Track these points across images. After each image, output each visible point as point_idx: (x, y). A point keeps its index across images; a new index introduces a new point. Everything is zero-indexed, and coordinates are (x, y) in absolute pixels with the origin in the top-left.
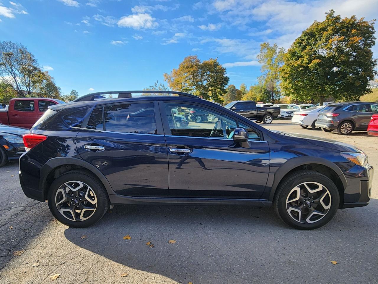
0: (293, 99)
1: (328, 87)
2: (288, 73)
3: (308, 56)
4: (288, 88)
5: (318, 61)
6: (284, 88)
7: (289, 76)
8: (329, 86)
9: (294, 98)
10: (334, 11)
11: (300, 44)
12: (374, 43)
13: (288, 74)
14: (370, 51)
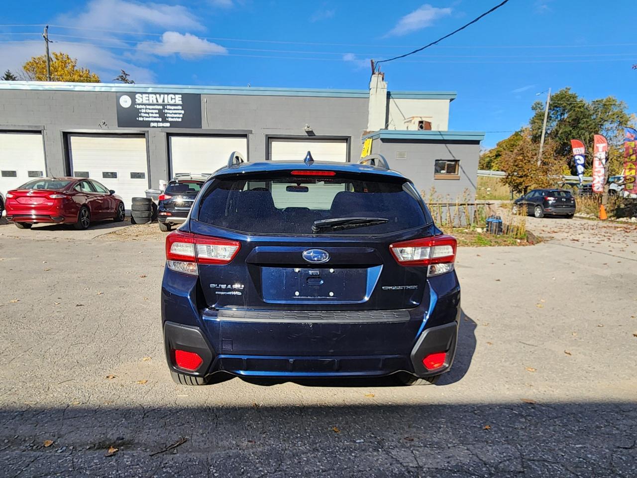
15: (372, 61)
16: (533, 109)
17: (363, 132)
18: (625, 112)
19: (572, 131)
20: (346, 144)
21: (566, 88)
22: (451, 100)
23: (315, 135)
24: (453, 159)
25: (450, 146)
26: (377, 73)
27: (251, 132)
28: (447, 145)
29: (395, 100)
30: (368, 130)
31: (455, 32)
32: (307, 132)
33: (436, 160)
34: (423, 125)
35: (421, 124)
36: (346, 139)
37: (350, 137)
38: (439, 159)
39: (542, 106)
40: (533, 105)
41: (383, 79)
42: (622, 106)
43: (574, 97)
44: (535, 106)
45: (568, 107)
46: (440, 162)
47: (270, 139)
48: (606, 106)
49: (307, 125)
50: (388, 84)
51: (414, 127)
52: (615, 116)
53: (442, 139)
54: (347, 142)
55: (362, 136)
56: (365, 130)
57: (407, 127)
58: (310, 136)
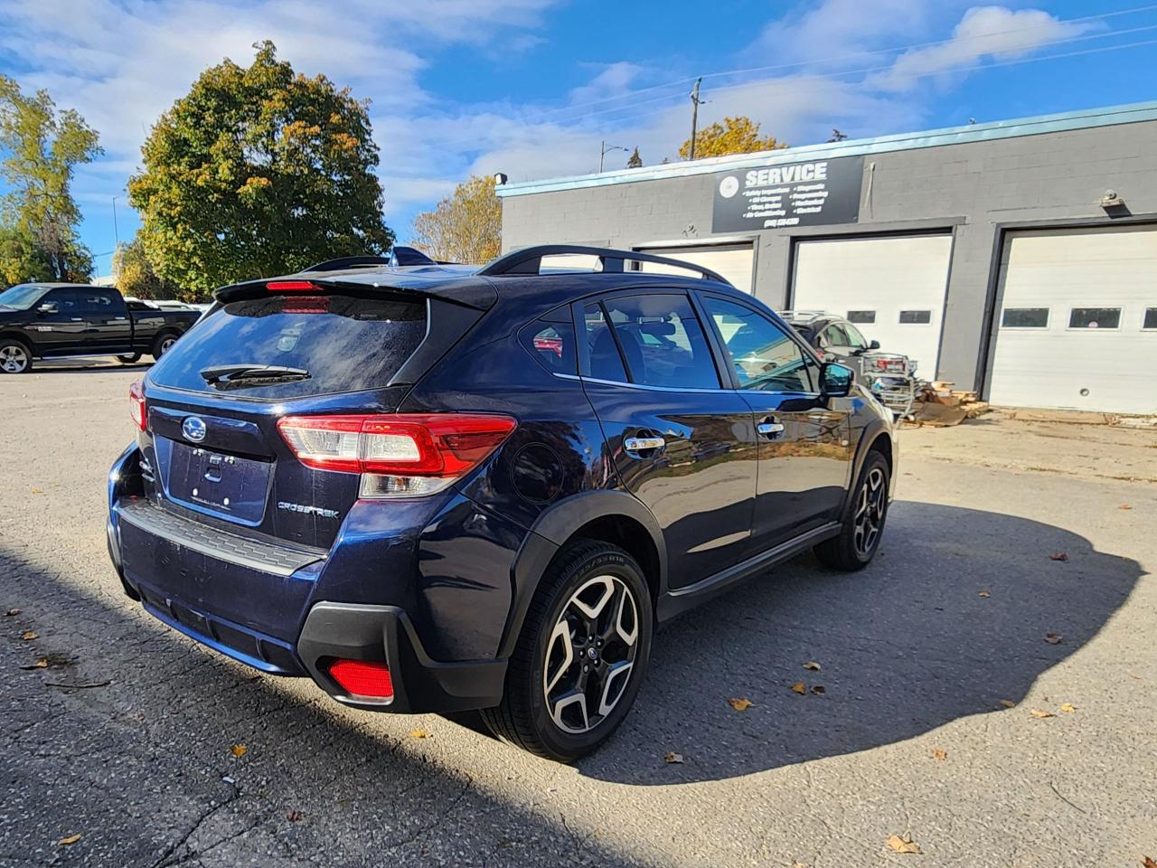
0: (197, 286)
1: (292, 259)
2: (176, 205)
3: (231, 161)
4: (181, 251)
5: (264, 181)
6: (169, 249)
7: (181, 214)
8: (296, 256)
9: (201, 283)
10: (274, 47)
11: (198, 118)
12: (376, 159)
13: (178, 208)
14: (373, 179)
23: (1129, 215)
27: (961, 220)
32: (1107, 209)
47: (1009, 231)
49: (1110, 191)
58: (1112, 217)
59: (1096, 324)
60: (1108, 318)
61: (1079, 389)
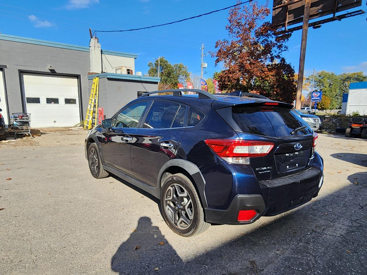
15: (90, 29)
16: (149, 66)
17: (88, 73)
18: (188, 71)
19: (168, 79)
20: (76, 80)
21: (163, 57)
22: (135, 58)
23: (56, 73)
24: (146, 91)
25: (144, 84)
26: (94, 37)
27: (6, 67)
28: (142, 83)
29: (105, 55)
30: (91, 72)
31: (165, 24)
32: (50, 70)
33: (138, 92)
34: (130, 72)
35: (128, 71)
36: (77, 77)
37: (80, 75)
38: (139, 91)
39: (153, 65)
40: (149, 64)
41: (98, 42)
42: (186, 68)
43: (167, 62)
44: (149, 65)
45: (165, 67)
46: (140, 93)
47: (22, 72)
48: (180, 68)
49: (50, 65)
50: (101, 45)
51: (125, 72)
52: (184, 73)
53: (141, 80)
54: (77, 78)
55: (87, 75)
56: (89, 71)
57: (121, 72)
58: (52, 73)
59: (53, 103)
60: (56, 101)
61: (54, 121)
